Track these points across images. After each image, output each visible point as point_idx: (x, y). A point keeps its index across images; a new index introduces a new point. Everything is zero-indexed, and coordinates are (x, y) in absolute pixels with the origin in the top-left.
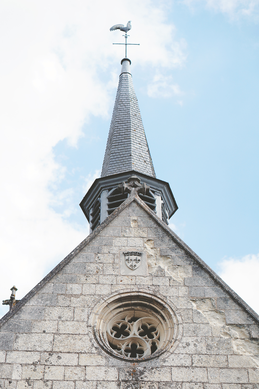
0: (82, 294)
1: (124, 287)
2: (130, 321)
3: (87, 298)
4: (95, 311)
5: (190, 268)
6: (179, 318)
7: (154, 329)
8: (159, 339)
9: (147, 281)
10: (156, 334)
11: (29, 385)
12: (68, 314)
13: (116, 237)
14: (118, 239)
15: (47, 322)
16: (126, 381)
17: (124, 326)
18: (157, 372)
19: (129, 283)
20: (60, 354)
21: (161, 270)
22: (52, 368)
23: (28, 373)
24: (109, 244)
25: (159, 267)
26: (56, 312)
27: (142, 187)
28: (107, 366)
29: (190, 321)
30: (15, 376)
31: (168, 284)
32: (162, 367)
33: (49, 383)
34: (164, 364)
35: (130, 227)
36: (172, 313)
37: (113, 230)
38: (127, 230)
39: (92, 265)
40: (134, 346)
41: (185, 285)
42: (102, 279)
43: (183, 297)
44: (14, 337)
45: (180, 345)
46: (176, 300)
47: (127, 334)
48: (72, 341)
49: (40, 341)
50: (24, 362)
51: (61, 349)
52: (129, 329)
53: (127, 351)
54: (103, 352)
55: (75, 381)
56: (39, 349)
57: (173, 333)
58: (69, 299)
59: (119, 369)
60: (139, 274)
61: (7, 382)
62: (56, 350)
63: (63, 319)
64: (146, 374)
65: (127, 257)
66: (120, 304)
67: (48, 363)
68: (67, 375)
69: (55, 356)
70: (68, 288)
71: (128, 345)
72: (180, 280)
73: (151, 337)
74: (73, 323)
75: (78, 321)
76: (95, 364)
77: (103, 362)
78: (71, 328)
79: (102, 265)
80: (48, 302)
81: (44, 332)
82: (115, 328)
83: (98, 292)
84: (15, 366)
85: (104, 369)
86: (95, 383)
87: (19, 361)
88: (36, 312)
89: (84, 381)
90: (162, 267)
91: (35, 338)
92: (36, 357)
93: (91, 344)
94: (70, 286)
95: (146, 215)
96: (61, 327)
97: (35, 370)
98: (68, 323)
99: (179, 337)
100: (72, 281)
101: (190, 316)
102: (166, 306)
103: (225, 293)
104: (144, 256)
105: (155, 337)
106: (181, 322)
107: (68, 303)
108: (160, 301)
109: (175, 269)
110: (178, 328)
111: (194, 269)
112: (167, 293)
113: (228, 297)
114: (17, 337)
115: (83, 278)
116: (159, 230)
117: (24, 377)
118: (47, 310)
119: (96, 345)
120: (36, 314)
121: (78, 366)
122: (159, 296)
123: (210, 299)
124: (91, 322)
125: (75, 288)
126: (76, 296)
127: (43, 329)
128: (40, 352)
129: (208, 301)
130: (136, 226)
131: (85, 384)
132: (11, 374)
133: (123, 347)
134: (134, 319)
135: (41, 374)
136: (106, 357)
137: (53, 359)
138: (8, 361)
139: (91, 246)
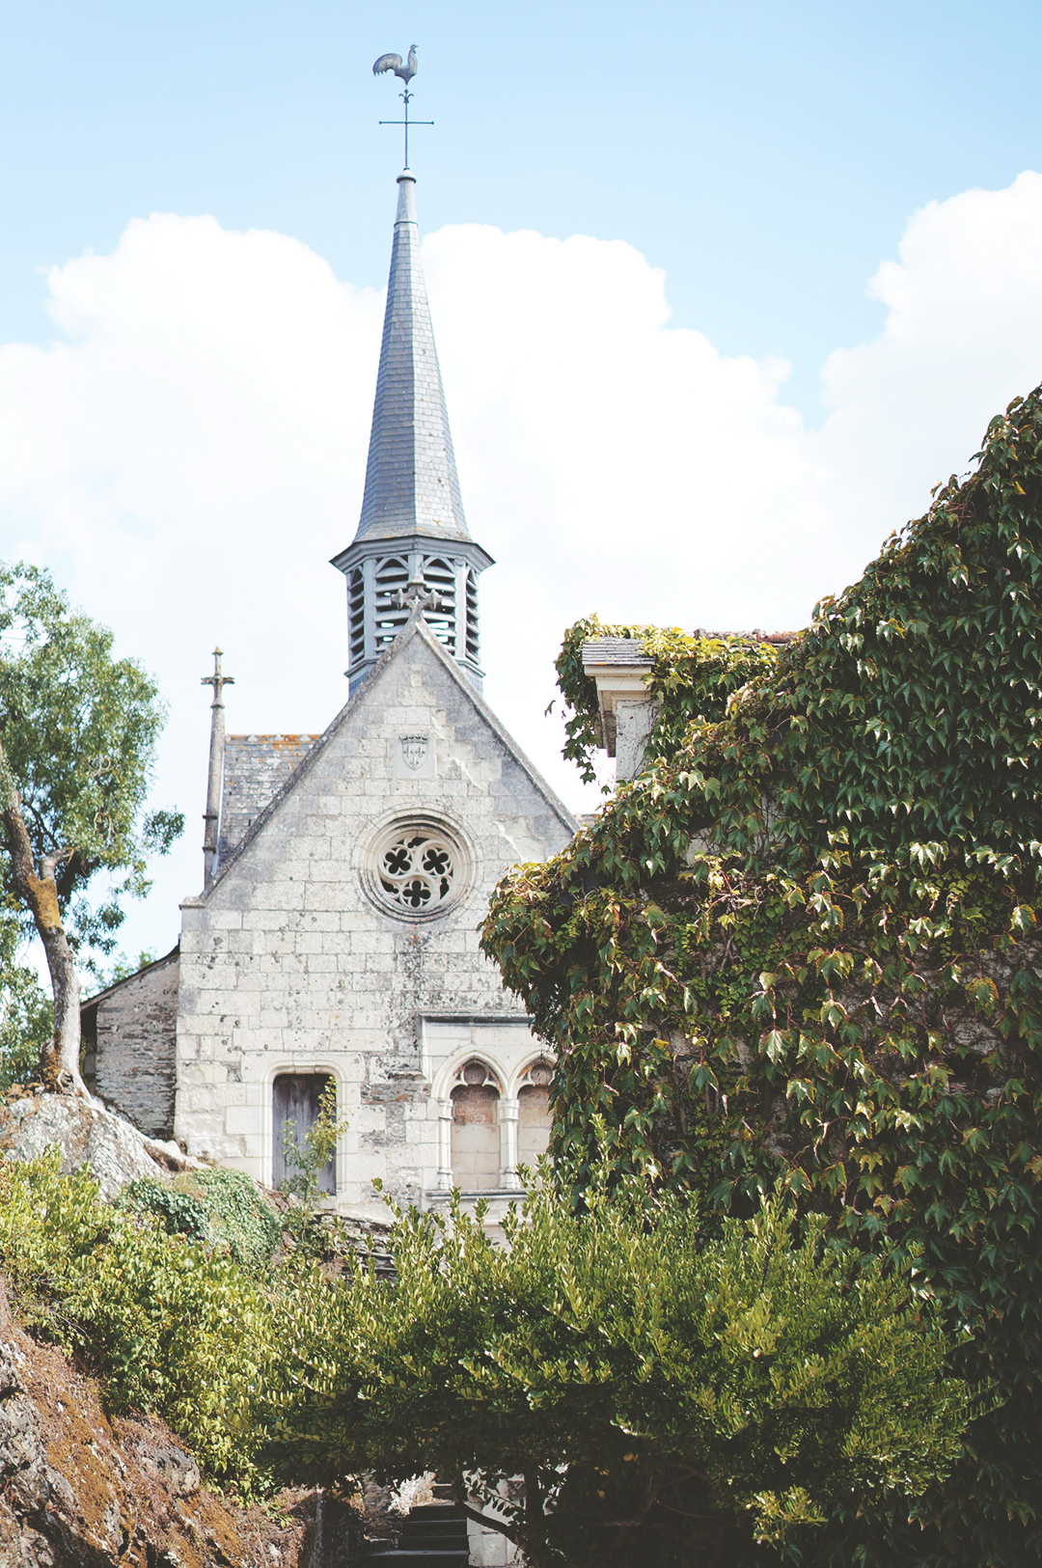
0: (340, 815)
1: (402, 801)
2: (410, 845)
3: (348, 821)
4: (360, 842)
5: (498, 762)
6: (479, 852)
7: (444, 857)
8: (451, 874)
9: (433, 790)
10: (448, 865)
11: (277, 962)
12: (322, 848)
13: (389, 706)
14: (391, 710)
15: (294, 863)
16: (405, 954)
17: (403, 853)
18: (446, 939)
19: (409, 793)
20: (315, 914)
21: (455, 768)
22: (306, 936)
23: (274, 943)
24: (378, 721)
25: (454, 762)
26: (305, 846)
27: (429, 601)
28: (379, 931)
29: (494, 857)
30: (256, 950)
31: (465, 794)
32: (453, 930)
33: (303, 958)
34: (456, 927)
35: (410, 686)
36: (469, 844)
37: (385, 693)
38: (406, 693)
39: (354, 761)
40: (417, 884)
41: (489, 795)
42: (370, 787)
43: (485, 816)
44: (250, 889)
45: (479, 896)
46: (476, 821)
47: (406, 867)
48: (331, 893)
49: (287, 894)
50: (267, 928)
51: (316, 906)
52: (410, 858)
53: (406, 893)
54: (374, 909)
55: (337, 955)
56: (286, 907)
57: (470, 878)
58: (322, 823)
59: (395, 936)
60: (424, 777)
61: (247, 958)
62: (310, 908)
63: (316, 857)
64: (431, 942)
65: (405, 746)
66: (397, 825)
67: (300, 928)
68: (326, 946)
69: (308, 917)
70: (321, 805)
71: (408, 885)
72: (483, 786)
73: (441, 870)
74: (331, 863)
75: (337, 860)
76: (363, 928)
77: (373, 925)
78: (327, 872)
79: (368, 760)
80: (293, 829)
81: (291, 879)
82: (389, 857)
83: (364, 811)
84: (256, 934)
85: (375, 935)
86: (363, 957)
87: (260, 926)
88: (277, 847)
89: (350, 954)
90: (458, 762)
91: (279, 888)
92: (282, 920)
93: (356, 897)
94: (324, 800)
95: (436, 661)
96: (313, 870)
97: (282, 940)
98: (323, 863)
99: (478, 883)
100: (326, 790)
101: (494, 848)
102: (462, 832)
103: (547, 807)
104: (432, 743)
105: (447, 871)
106: (481, 858)
107: (322, 830)
108: (452, 823)
109: (476, 764)
110: (477, 868)
111: (505, 764)
112: (463, 809)
113: (552, 813)
114: (254, 889)
115: (342, 786)
116: (456, 691)
117: (269, 950)
118: (292, 842)
119: (363, 898)
120: (278, 850)
121: (342, 931)
122: (452, 815)
123: (526, 817)
124: (355, 862)
125: (330, 804)
126: (333, 818)
127: (290, 875)
128: (288, 911)
129: (521, 820)
130: (420, 684)
131: (350, 958)
132: (251, 946)
133: (402, 888)
134: (417, 841)
135: (292, 945)
136: (377, 918)
137: (306, 921)
138: (245, 927)
139: (351, 725)
